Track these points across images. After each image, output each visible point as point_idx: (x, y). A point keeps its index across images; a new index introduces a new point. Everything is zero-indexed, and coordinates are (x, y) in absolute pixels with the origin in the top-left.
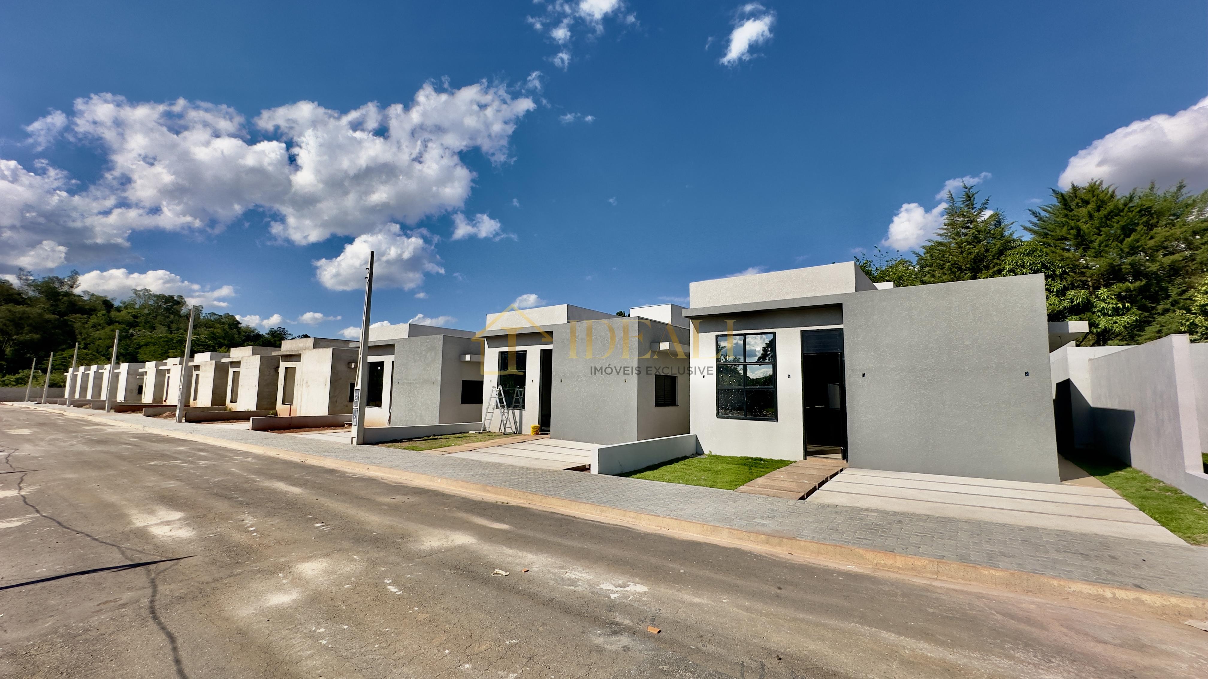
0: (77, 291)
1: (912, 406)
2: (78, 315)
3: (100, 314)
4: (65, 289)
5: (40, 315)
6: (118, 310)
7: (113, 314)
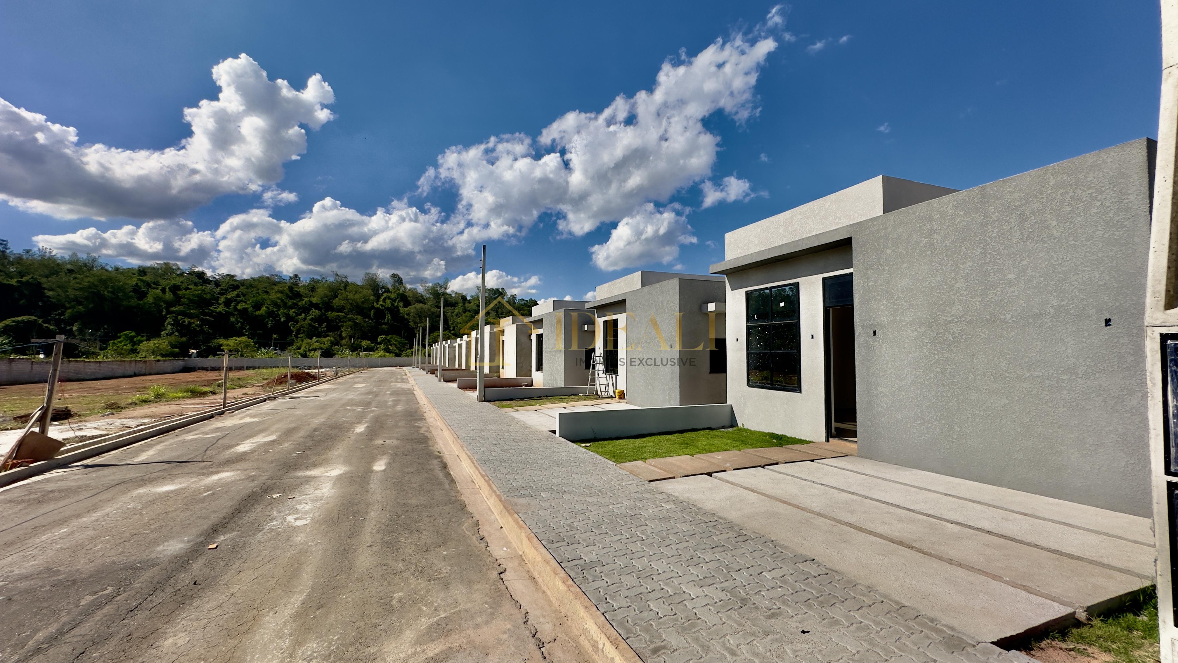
0: (448, 291)
1: (932, 375)
2: (450, 308)
3: (460, 305)
4: (443, 290)
5: (429, 310)
6: (469, 302)
7: (467, 305)
